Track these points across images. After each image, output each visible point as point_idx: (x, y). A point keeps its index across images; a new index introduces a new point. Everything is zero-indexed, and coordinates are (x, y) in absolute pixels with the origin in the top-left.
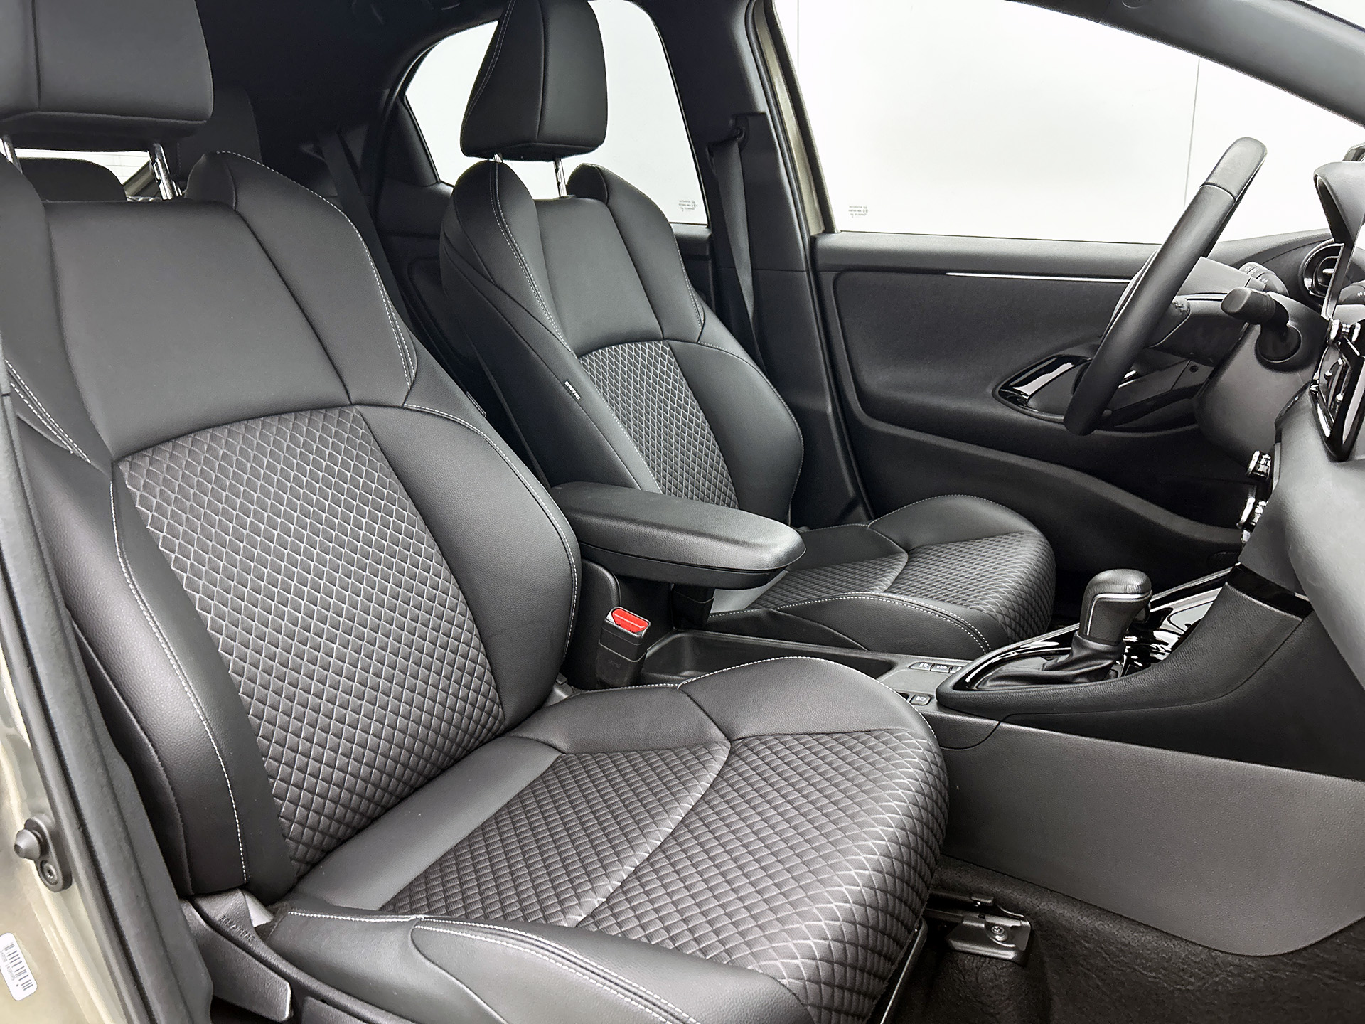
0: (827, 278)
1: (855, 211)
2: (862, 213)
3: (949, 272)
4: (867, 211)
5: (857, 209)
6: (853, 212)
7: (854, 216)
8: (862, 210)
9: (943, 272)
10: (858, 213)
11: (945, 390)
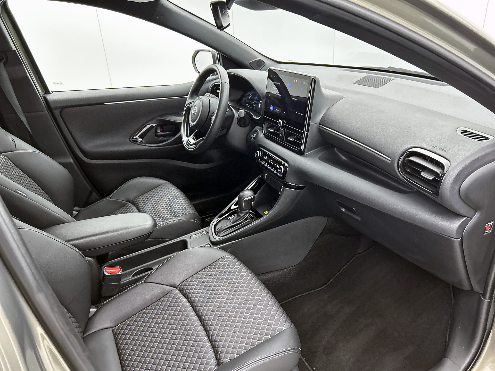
0: (57, 112)
1: (56, 84)
2: (59, 84)
3: (105, 103)
4: (61, 83)
5: (57, 83)
6: (55, 84)
7: (56, 86)
8: (59, 83)
9: (103, 104)
10: (58, 84)
11: (114, 145)
